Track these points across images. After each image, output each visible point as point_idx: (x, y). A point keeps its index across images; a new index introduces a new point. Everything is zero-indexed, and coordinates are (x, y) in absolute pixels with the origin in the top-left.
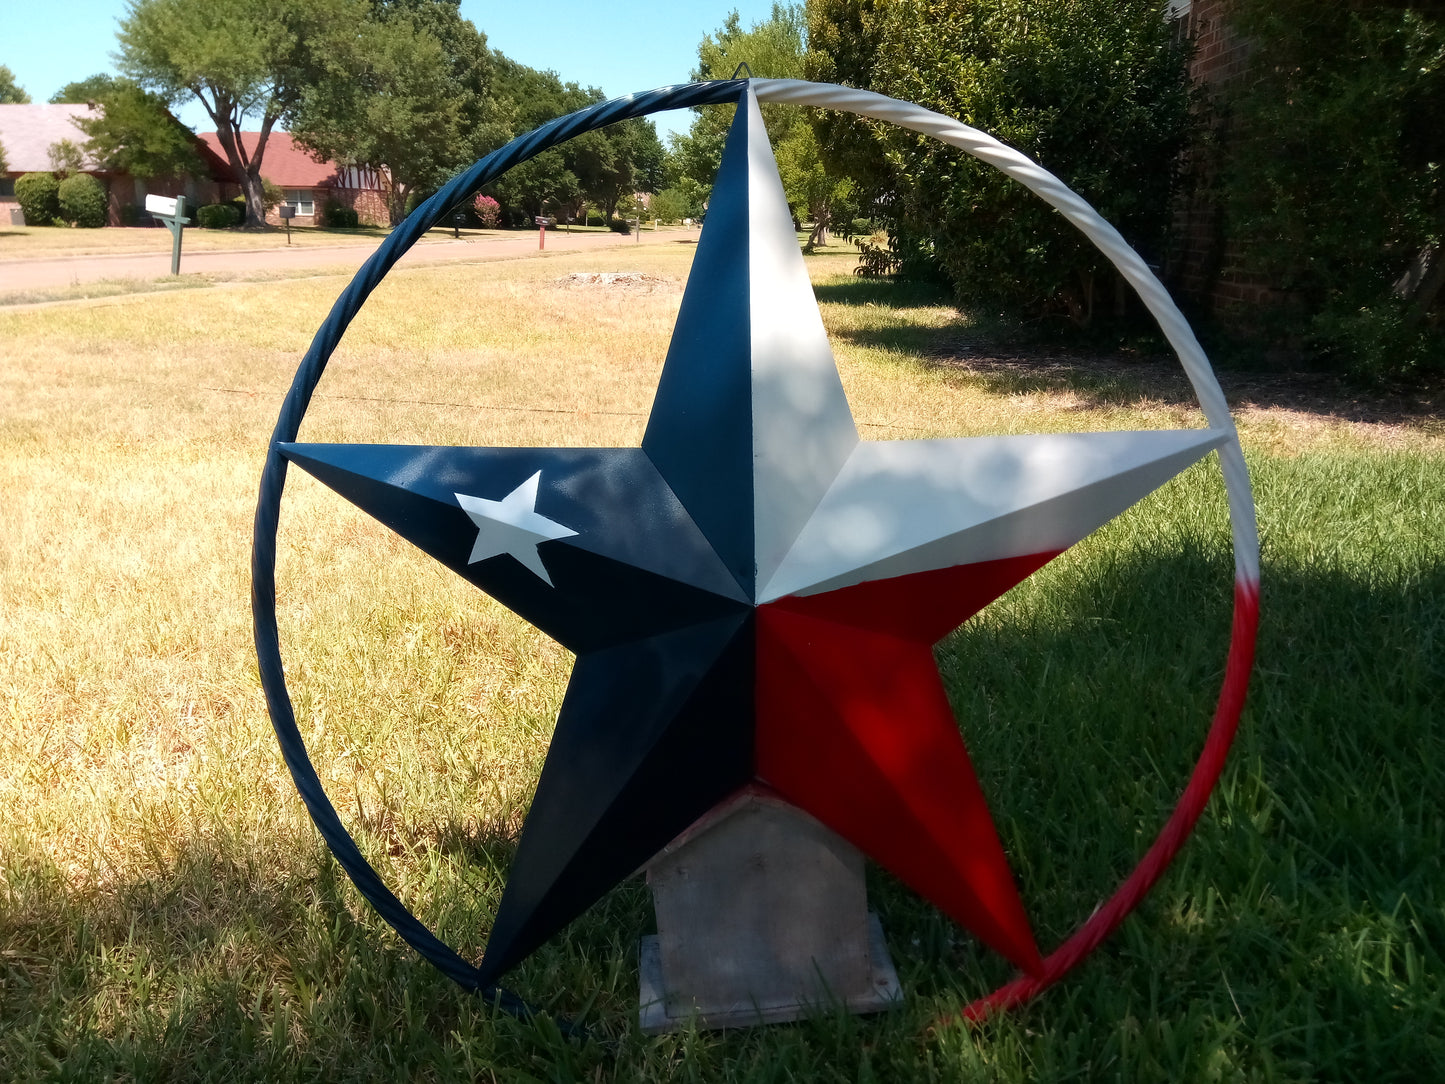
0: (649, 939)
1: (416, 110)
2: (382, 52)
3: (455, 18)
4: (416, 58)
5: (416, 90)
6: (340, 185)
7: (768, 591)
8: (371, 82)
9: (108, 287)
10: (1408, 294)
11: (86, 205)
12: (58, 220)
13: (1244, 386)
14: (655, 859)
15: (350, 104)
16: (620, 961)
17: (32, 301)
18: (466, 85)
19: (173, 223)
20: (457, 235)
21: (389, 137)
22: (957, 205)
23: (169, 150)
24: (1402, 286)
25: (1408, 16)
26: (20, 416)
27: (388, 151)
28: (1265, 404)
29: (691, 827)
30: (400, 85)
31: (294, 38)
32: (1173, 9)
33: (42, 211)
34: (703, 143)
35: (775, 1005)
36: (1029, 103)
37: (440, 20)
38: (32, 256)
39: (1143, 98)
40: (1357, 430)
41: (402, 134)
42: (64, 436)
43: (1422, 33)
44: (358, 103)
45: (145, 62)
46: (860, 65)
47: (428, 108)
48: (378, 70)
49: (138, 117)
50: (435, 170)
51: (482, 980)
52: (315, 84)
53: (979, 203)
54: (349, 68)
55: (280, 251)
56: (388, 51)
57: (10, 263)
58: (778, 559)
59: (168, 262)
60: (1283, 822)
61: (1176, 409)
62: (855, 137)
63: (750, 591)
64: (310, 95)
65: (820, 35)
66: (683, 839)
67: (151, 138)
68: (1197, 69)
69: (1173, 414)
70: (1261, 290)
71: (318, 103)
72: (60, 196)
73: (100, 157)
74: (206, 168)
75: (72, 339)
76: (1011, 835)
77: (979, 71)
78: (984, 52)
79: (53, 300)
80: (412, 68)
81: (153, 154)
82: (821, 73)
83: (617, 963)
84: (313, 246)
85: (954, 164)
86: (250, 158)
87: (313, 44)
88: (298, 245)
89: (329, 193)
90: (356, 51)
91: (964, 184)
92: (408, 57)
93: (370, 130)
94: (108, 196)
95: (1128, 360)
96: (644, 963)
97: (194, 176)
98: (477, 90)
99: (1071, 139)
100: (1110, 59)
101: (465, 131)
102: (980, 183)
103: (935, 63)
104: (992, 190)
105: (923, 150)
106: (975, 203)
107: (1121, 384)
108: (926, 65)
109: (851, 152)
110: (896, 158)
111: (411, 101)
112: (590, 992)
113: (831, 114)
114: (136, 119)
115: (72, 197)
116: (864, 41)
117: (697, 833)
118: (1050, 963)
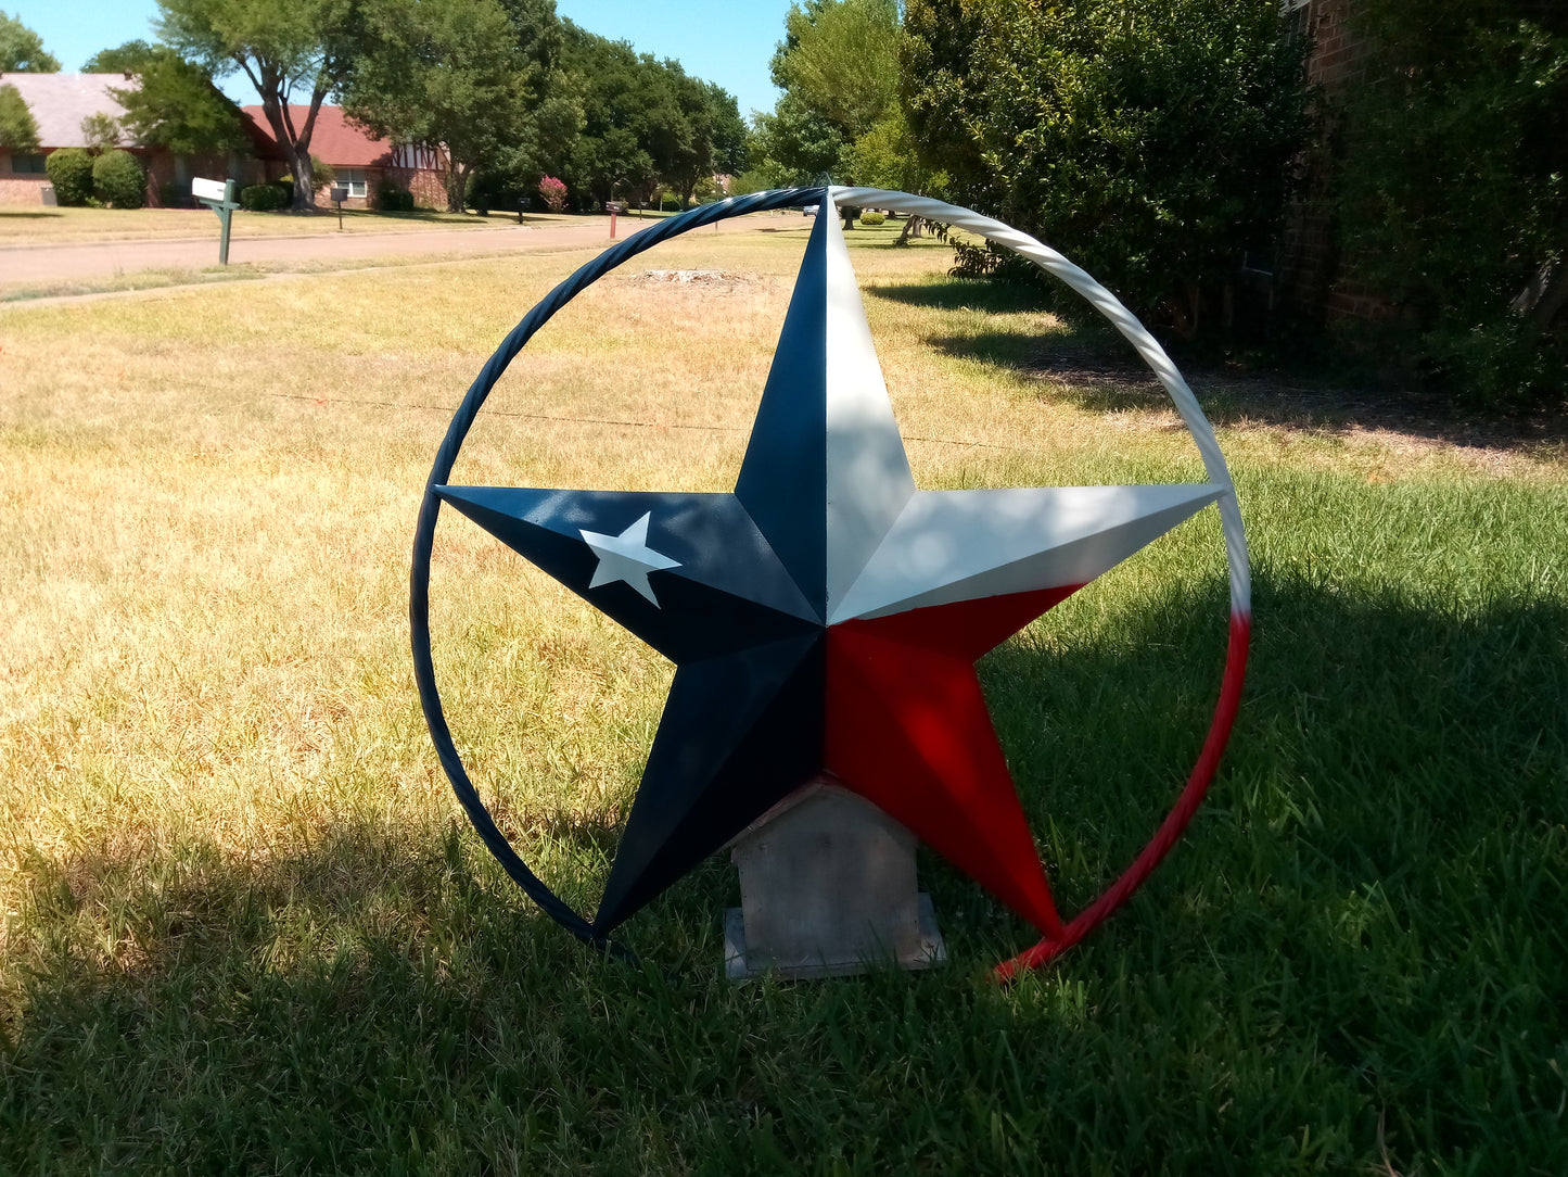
0: (734, 911)
1: (478, 83)
2: (441, 20)
4: (480, 26)
5: (479, 62)
6: (395, 165)
7: (837, 615)
8: (429, 52)
9: (153, 278)
10: (1526, 311)
11: (122, 184)
12: (92, 200)
13: (1353, 406)
14: (740, 836)
15: (407, 76)
16: (709, 924)
17: (76, 293)
18: (532, 56)
19: (222, 209)
20: (520, 220)
21: (449, 113)
22: (1055, 209)
23: (211, 125)
24: (1520, 304)
25: (1523, 25)
26: (88, 423)
27: (450, 128)
28: (1370, 426)
29: (770, 810)
30: (461, 56)
31: (347, 4)
33: (76, 190)
34: (789, 121)
35: (839, 962)
36: (1133, 103)
38: (68, 241)
39: (1255, 98)
40: (1462, 455)
41: (463, 111)
42: (138, 444)
43: (1538, 43)
44: (417, 76)
45: (186, 29)
46: (958, 52)
47: (491, 82)
48: (438, 39)
49: (179, 89)
50: (498, 149)
51: (595, 933)
52: (369, 55)
53: (1079, 208)
54: (406, 37)
55: (331, 237)
56: (448, 19)
57: (45, 248)
58: (845, 588)
59: (216, 249)
60: (1296, 826)
61: (1277, 430)
62: (952, 129)
63: (823, 615)
64: (363, 66)
65: (916, 18)
66: (764, 820)
67: (193, 112)
68: (1317, 69)
69: (1273, 436)
70: (1374, 304)
71: (373, 74)
72: (95, 174)
73: (138, 132)
74: (251, 145)
75: (128, 337)
76: (1049, 831)
77: (1081, 67)
78: (1087, 48)
79: (98, 292)
80: (474, 38)
81: (195, 130)
82: (916, 59)
83: (706, 927)
84: (365, 231)
85: (1053, 166)
86: (298, 137)
87: (366, 10)
88: (351, 231)
89: (383, 173)
90: (414, 19)
91: (1063, 188)
92: (471, 26)
93: (427, 105)
94: (146, 174)
95: (1233, 375)
96: (728, 929)
97: (239, 153)
98: (545, 62)
99: (1176, 142)
100: (1220, 57)
101: (531, 105)
102: (1080, 186)
103: (1034, 58)
104: (1093, 194)
105: (1021, 151)
106: (1074, 208)
107: (1223, 401)
108: (1025, 61)
109: (947, 145)
110: (993, 158)
111: (473, 74)
112: (684, 948)
113: (926, 104)
114: (176, 91)
115: (108, 175)
116: (963, 27)
117: (775, 815)
118: (1069, 929)
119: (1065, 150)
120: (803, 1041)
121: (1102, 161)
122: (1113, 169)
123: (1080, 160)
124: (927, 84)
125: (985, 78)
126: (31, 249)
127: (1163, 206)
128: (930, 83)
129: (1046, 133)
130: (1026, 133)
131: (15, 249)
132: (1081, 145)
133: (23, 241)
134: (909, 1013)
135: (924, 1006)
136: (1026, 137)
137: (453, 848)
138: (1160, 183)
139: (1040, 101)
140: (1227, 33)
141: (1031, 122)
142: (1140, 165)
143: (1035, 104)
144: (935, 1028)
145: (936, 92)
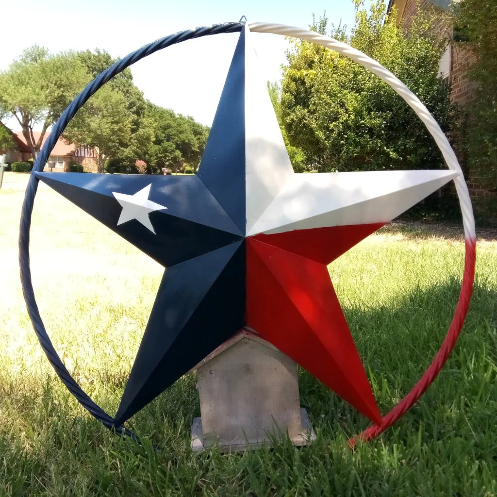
1: (112, 123)
3: (130, 85)
4: (113, 100)
5: (113, 115)
6: (76, 155)
7: (251, 231)
8: (92, 110)
15: (83, 121)
16: (182, 422)
18: (134, 113)
21: (100, 135)
22: (348, 153)
27: (99, 141)
29: (216, 349)
30: (105, 112)
32: (441, 73)
35: (256, 442)
36: (378, 110)
37: (124, 86)
41: (105, 134)
44: (87, 120)
46: (305, 99)
47: (117, 122)
48: (95, 105)
50: (118, 149)
51: (116, 423)
53: (358, 153)
61: (449, 240)
62: (303, 129)
65: (287, 87)
66: (213, 355)
68: (453, 98)
70: (485, 192)
74: (17, 146)
77: (356, 97)
78: (359, 91)
80: (111, 105)
82: (288, 103)
83: (181, 423)
85: (346, 136)
86: (37, 141)
87: (67, 94)
89: (71, 158)
91: (351, 145)
92: (110, 100)
93: (90, 131)
95: (427, 222)
96: (194, 427)
97: (11, 149)
98: (139, 115)
99: (397, 125)
101: (133, 131)
102: (357, 144)
103: (337, 94)
104: (363, 147)
105: (332, 131)
106: (355, 153)
107: (423, 231)
108: (333, 95)
109: (301, 136)
110: (320, 134)
111: (110, 119)
112: (167, 434)
113: (292, 120)
116: (307, 89)
117: (219, 352)
118: (385, 420)
119: (351, 130)
120: (233, 481)
121: (367, 134)
122: (371, 137)
123: (357, 133)
124: (293, 112)
125: (316, 109)
127: (394, 151)
128: (293, 111)
129: (342, 123)
130: (334, 123)
132: (358, 128)
134: (296, 463)
135: (305, 460)
136: (334, 125)
137: (48, 391)
138: (391, 142)
139: (340, 110)
141: (336, 119)
142: (382, 134)
143: (337, 112)
144: (312, 471)
145: (296, 115)
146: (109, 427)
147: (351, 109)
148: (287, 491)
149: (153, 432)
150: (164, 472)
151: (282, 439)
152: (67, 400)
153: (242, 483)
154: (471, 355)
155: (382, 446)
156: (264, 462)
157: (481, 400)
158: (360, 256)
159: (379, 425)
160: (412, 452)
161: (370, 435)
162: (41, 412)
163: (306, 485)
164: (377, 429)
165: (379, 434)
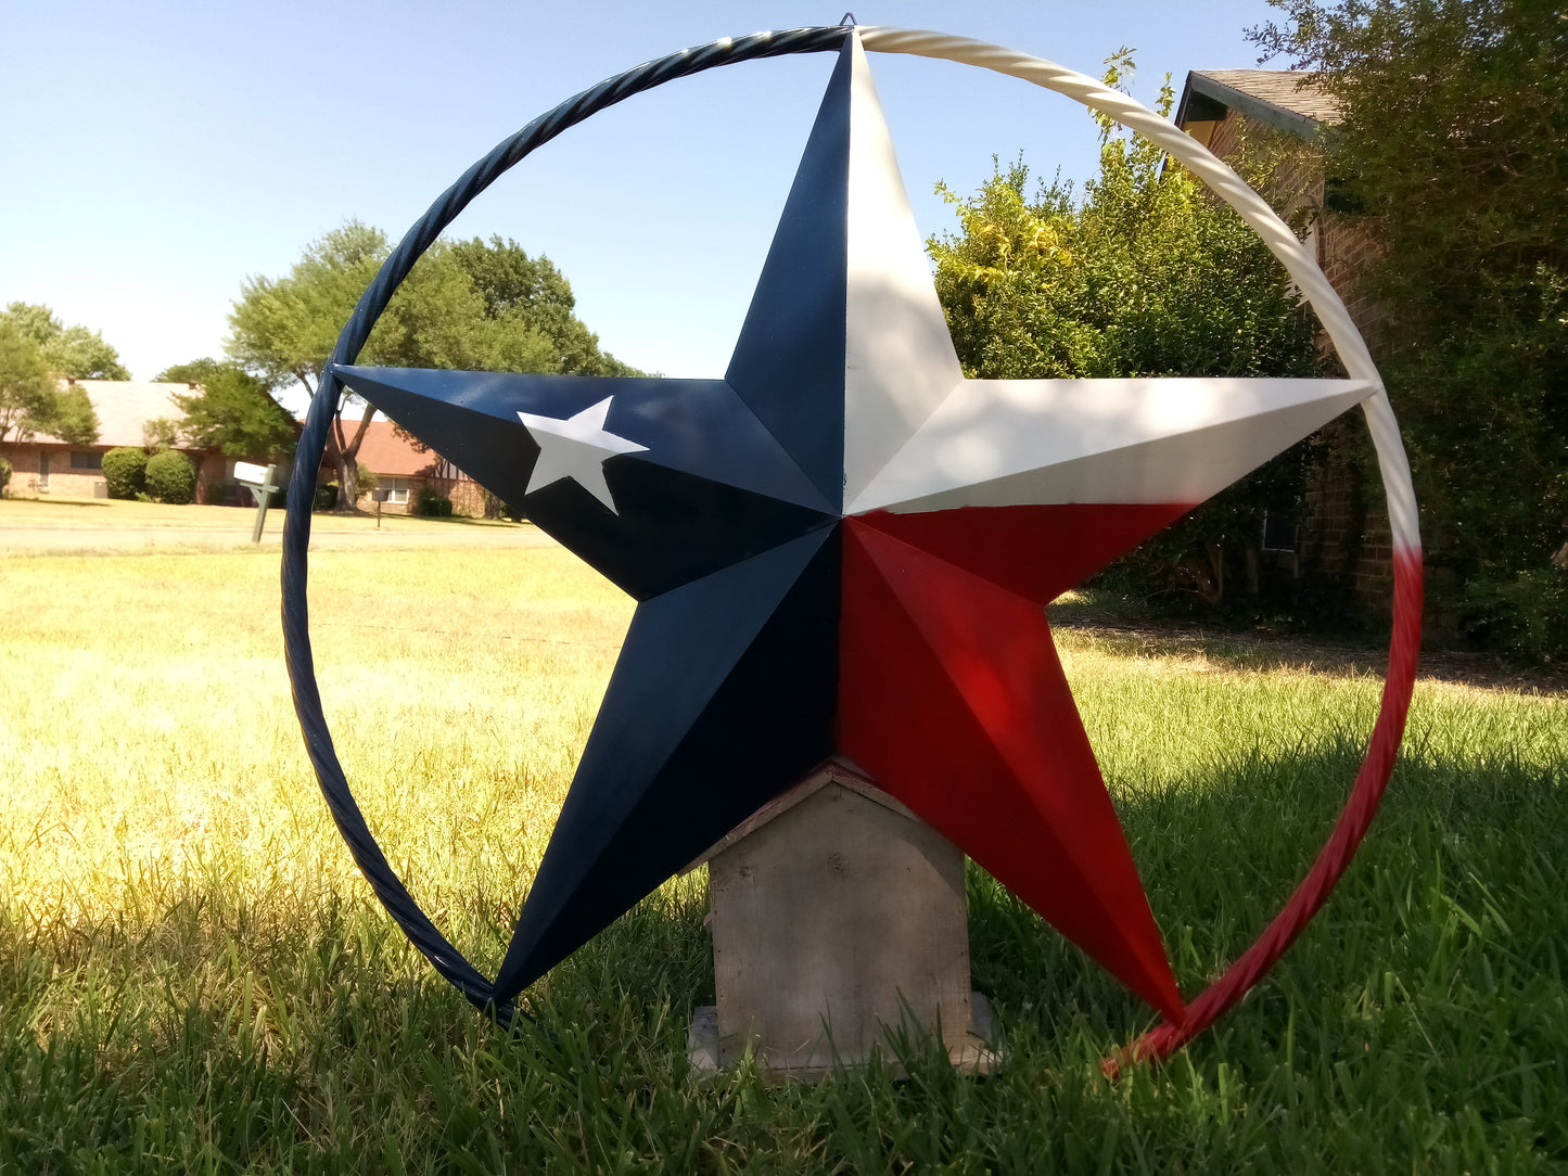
0: (704, 1008)
2: (491, 347)
3: (566, 318)
4: (526, 354)
6: (437, 475)
7: (856, 503)
9: (184, 550)
11: (173, 482)
12: (143, 495)
16: (666, 1008)
19: (261, 491)
23: (265, 431)
25: (1541, 269)
29: (760, 812)
31: (403, 330)
32: (1296, 288)
33: (127, 485)
36: (1148, 367)
37: (553, 320)
38: (110, 525)
45: (252, 345)
48: (487, 364)
49: (239, 397)
51: (497, 996)
55: (368, 535)
56: (497, 347)
57: (86, 530)
63: (837, 498)
67: (250, 418)
72: (148, 472)
73: (194, 434)
77: (1095, 337)
78: (1101, 323)
80: (521, 364)
81: (250, 435)
83: (662, 1011)
84: (402, 531)
86: (348, 444)
87: (422, 337)
88: (388, 529)
89: (425, 482)
90: (466, 346)
92: (518, 353)
94: (197, 470)
95: (1265, 636)
96: (695, 1026)
100: (1231, 328)
103: (1049, 328)
108: (1039, 331)
112: (628, 1034)
114: (236, 399)
115: (159, 473)
116: (977, 324)
117: (766, 819)
118: (1193, 1010)
120: (797, 1143)
126: (72, 530)
131: (56, 529)
133: (66, 523)
139: (1055, 366)
140: (1238, 307)
143: (1050, 370)
144: (1004, 1121)
146: (479, 1004)
147: (1083, 364)
148: (939, 1166)
149: (592, 1025)
150: (615, 1116)
151: (922, 1048)
152: (377, 945)
153: (820, 1151)
154: (1403, 884)
155: (1188, 1070)
156: (877, 1096)
157: (1437, 980)
158: (1106, 694)
159: (1178, 1023)
160: (1265, 1089)
161: (1154, 1049)
162: (311, 968)
163: (989, 1152)
164: (1173, 1034)
165: (1180, 1044)
